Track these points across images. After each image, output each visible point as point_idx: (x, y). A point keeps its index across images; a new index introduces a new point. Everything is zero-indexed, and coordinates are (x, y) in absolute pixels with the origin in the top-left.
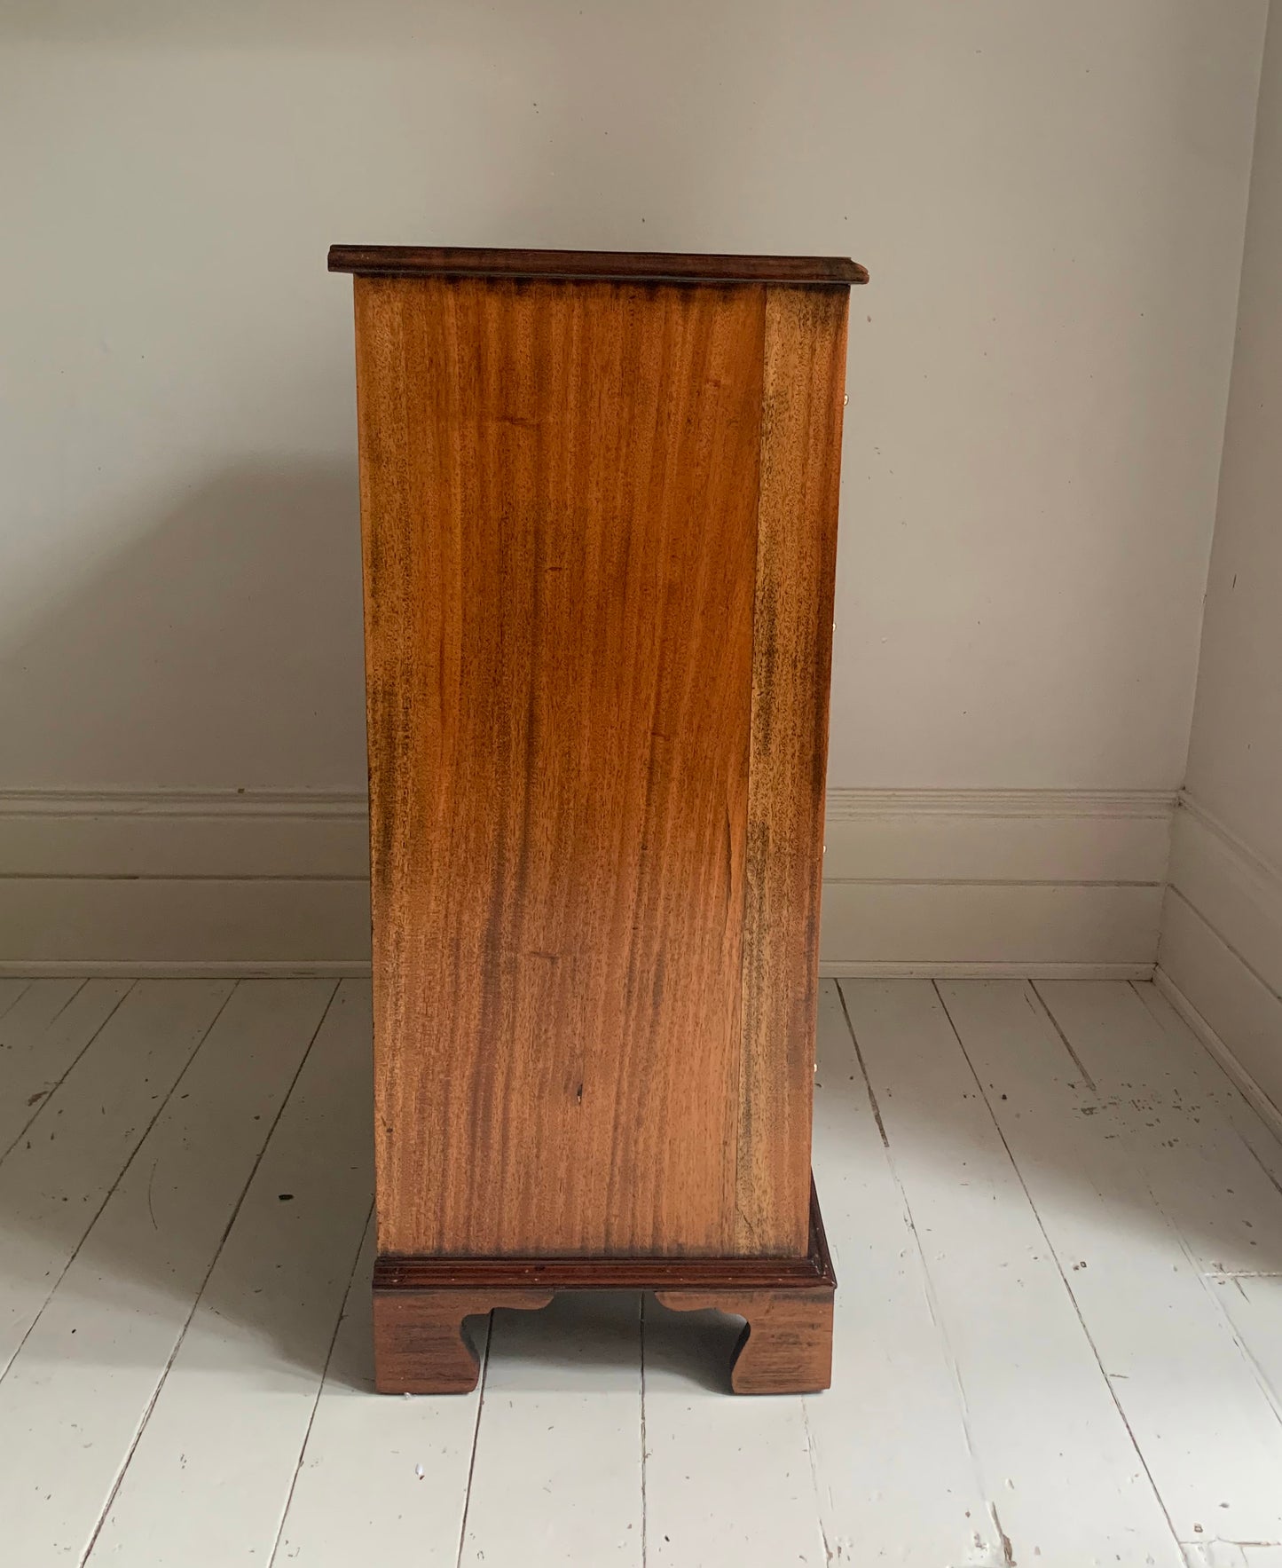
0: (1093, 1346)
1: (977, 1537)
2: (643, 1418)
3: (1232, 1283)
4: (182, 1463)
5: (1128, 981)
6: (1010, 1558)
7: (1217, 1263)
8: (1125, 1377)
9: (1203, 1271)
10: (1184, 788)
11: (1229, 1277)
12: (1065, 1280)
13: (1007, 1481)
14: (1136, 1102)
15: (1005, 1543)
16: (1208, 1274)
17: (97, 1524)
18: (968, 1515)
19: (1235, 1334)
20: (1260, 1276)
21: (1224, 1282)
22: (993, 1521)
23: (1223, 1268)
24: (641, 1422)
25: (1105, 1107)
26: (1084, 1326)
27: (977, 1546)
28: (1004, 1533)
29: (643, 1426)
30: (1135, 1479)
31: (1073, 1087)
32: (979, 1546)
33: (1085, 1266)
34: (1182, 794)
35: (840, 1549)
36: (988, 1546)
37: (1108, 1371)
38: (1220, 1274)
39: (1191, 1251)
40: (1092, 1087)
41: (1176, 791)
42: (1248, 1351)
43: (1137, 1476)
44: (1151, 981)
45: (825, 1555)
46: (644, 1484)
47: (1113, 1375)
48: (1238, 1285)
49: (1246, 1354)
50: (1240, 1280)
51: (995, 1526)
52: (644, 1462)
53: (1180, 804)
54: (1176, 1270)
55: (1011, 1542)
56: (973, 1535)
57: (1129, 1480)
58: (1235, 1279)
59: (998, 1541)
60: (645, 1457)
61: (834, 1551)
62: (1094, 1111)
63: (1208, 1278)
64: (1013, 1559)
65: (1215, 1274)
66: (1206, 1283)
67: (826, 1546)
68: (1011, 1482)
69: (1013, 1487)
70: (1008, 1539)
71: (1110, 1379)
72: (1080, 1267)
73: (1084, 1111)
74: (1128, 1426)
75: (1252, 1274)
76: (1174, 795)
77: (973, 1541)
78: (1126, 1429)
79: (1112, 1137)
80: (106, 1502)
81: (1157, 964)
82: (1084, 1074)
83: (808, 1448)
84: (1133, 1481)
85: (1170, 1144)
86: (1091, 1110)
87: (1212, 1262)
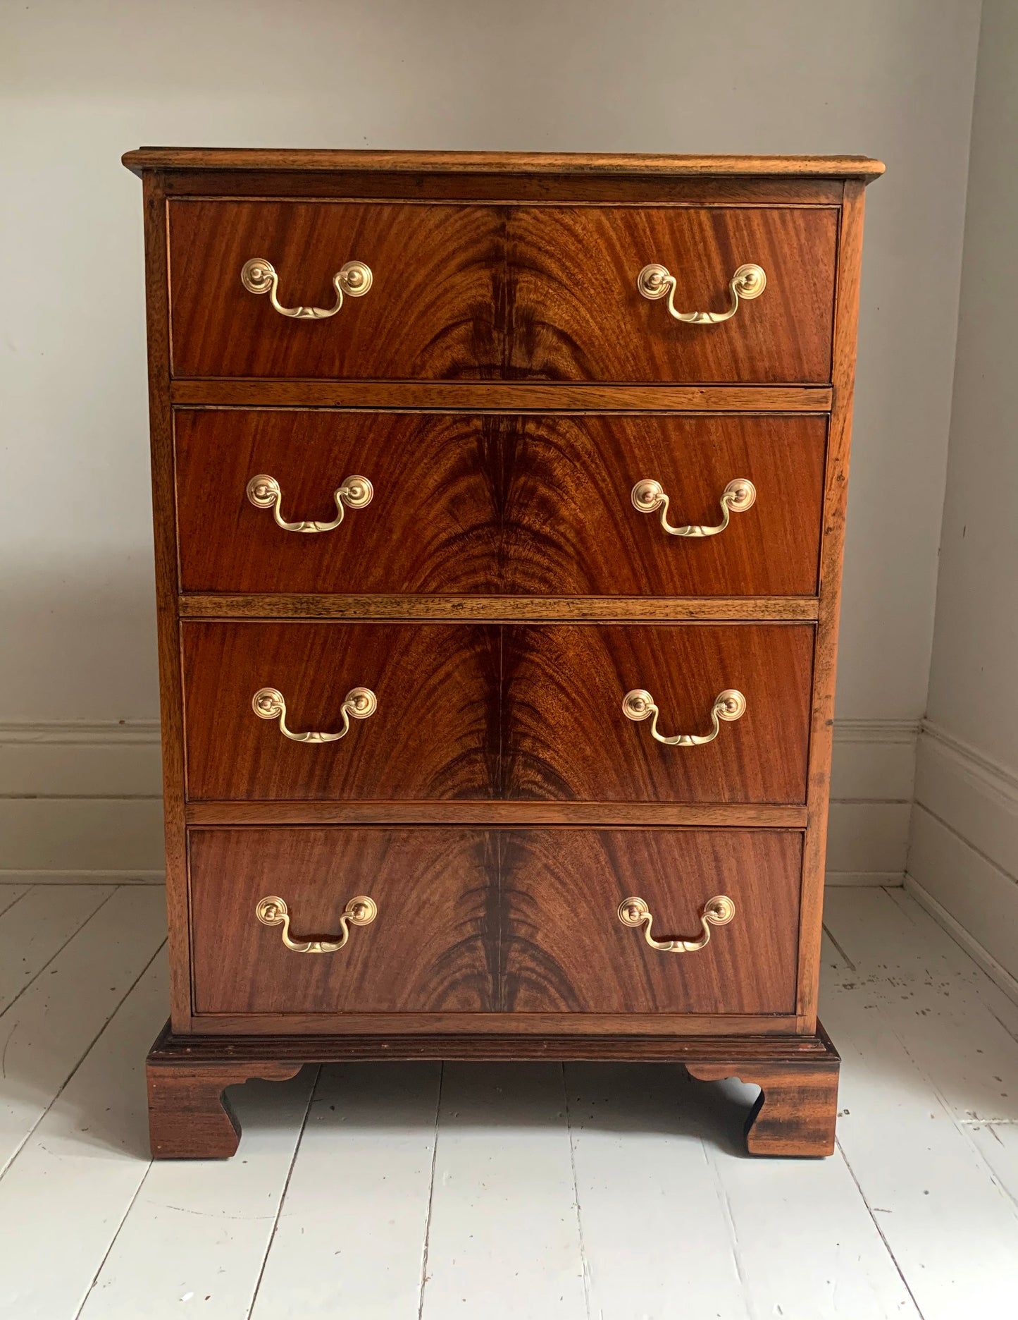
0: (857, 1183)
2: (427, 1245)
3: (987, 1130)
5: (883, 887)
7: (971, 1112)
8: (889, 1212)
9: (959, 1119)
10: (925, 718)
11: (983, 1123)
13: (775, 1308)
14: (892, 980)
16: (963, 1121)
19: (991, 1174)
20: (1012, 1123)
21: (979, 1129)
23: (978, 1116)
24: (424, 1248)
25: (864, 984)
26: (848, 1165)
29: (426, 1252)
30: (901, 1306)
31: (835, 967)
33: (848, 1113)
34: (924, 721)
37: (872, 1207)
38: (974, 1121)
39: (946, 1101)
40: (852, 967)
41: (920, 720)
42: (1004, 1188)
43: (903, 1303)
44: (902, 886)
46: (421, 1306)
47: (875, 1210)
48: (992, 1131)
49: (1004, 1193)
50: (993, 1127)
52: (424, 1285)
53: (923, 731)
54: (932, 1117)
57: (894, 1306)
58: (988, 1125)
60: (425, 1280)
62: (854, 986)
63: (963, 1125)
65: (969, 1121)
66: (961, 1128)
68: (779, 1308)
69: (781, 1313)
71: (874, 1213)
72: (844, 1116)
73: (845, 986)
74: (892, 1257)
75: (1004, 1121)
76: (917, 724)
78: (891, 1259)
79: (870, 1007)
81: (906, 872)
82: (844, 956)
83: (583, 1274)
84: (899, 1307)
85: (924, 1013)
86: (852, 985)
87: (967, 1111)
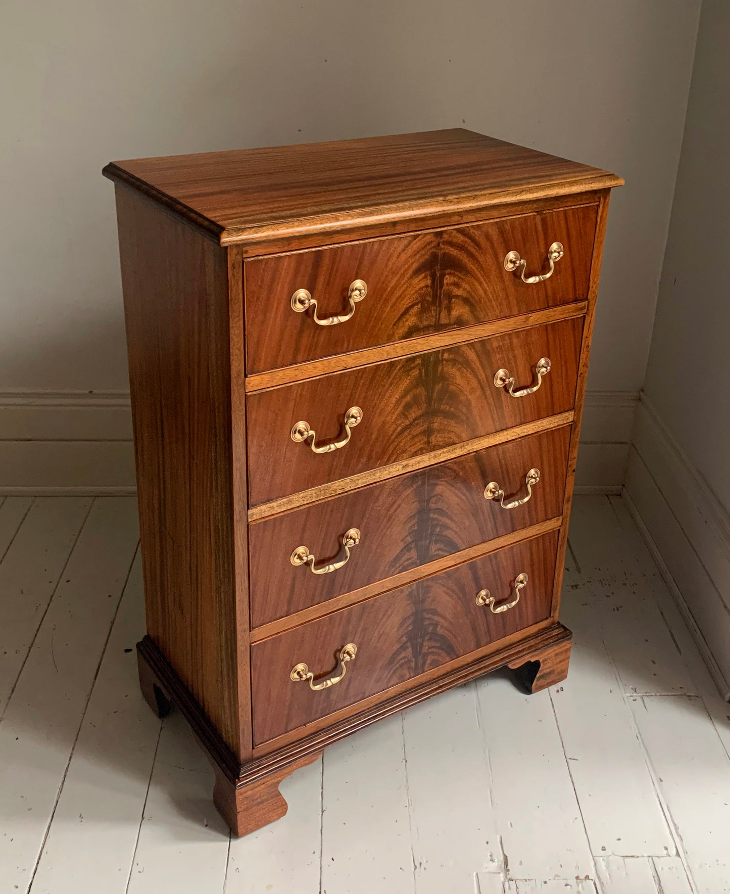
0: (562, 741)
1: (491, 856)
3: (640, 700)
4: (80, 819)
5: (607, 496)
6: (507, 867)
7: (634, 688)
8: (577, 760)
9: (625, 693)
10: (643, 390)
11: (639, 696)
12: (551, 699)
13: (509, 823)
14: (602, 580)
15: (505, 859)
16: (628, 695)
17: (38, 855)
18: (487, 843)
19: (638, 733)
20: (656, 695)
21: (636, 699)
22: (500, 846)
23: (637, 690)
25: (584, 584)
27: (491, 861)
28: (505, 853)
29: (322, 793)
31: (568, 570)
32: (492, 860)
33: (563, 691)
34: (642, 393)
35: (421, 863)
36: (496, 860)
37: (568, 757)
38: (635, 694)
39: (621, 680)
40: (579, 570)
41: (638, 391)
42: (643, 742)
43: (576, 819)
44: (620, 495)
45: (413, 867)
46: (322, 827)
47: (570, 759)
48: (643, 701)
49: (642, 746)
50: (644, 698)
51: (500, 848)
52: (322, 814)
53: (640, 399)
54: (611, 692)
55: (508, 858)
56: (490, 854)
57: (572, 821)
58: (642, 697)
59: (502, 857)
60: (323, 812)
61: (418, 865)
62: (578, 587)
63: (627, 696)
64: (509, 868)
65: (632, 694)
66: (626, 699)
67: (414, 862)
68: (511, 823)
69: (512, 827)
70: (507, 857)
71: (568, 760)
72: (560, 691)
73: (572, 586)
74: (575, 789)
75: (651, 694)
76: (637, 394)
77: (489, 858)
79: (586, 604)
80: (42, 842)
81: (624, 485)
82: (575, 563)
83: (408, 805)
84: (573, 821)
85: (618, 609)
86: (576, 586)
87: (631, 687)
